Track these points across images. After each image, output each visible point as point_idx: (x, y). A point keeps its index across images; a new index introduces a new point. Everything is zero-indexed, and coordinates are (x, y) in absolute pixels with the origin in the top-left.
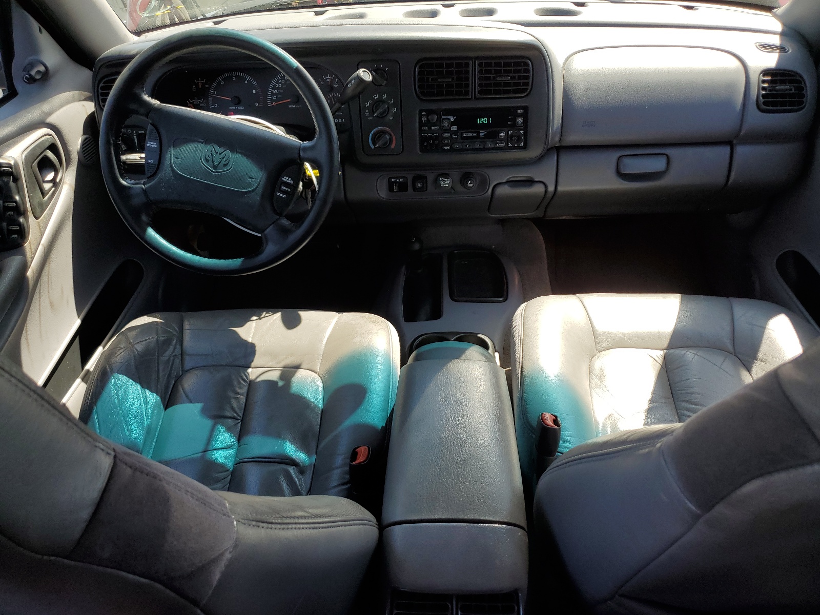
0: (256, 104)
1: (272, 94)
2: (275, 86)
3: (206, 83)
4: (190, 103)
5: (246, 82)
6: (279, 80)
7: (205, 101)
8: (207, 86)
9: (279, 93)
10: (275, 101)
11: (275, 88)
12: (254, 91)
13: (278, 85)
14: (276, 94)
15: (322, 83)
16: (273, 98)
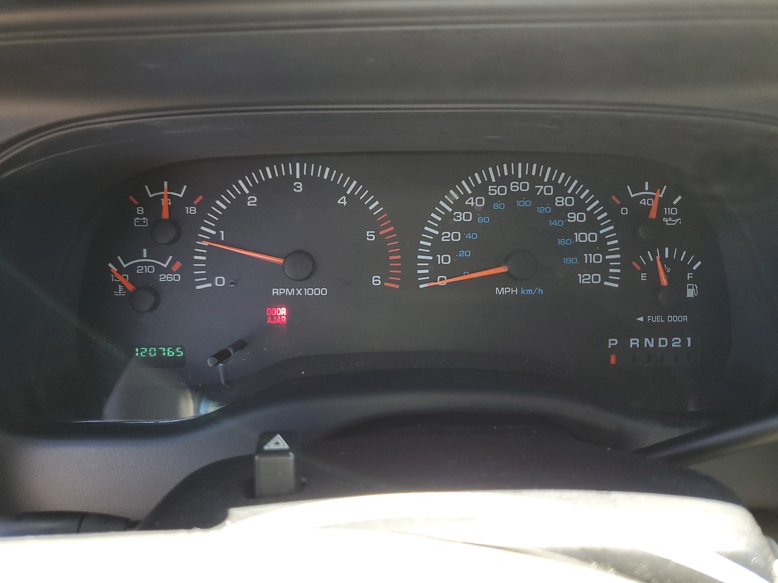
0: (376, 281)
1: (438, 247)
2: (448, 216)
3: (188, 200)
4: (121, 270)
5: (343, 201)
6: (466, 196)
7: (178, 265)
8: (192, 210)
9: (464, 244)
10: (449, 271)
11: (446, 224)
12: (371, 236)
13: (461, 217)
14: (450, 248)
15: (624, 211)
16: (440, 259)
